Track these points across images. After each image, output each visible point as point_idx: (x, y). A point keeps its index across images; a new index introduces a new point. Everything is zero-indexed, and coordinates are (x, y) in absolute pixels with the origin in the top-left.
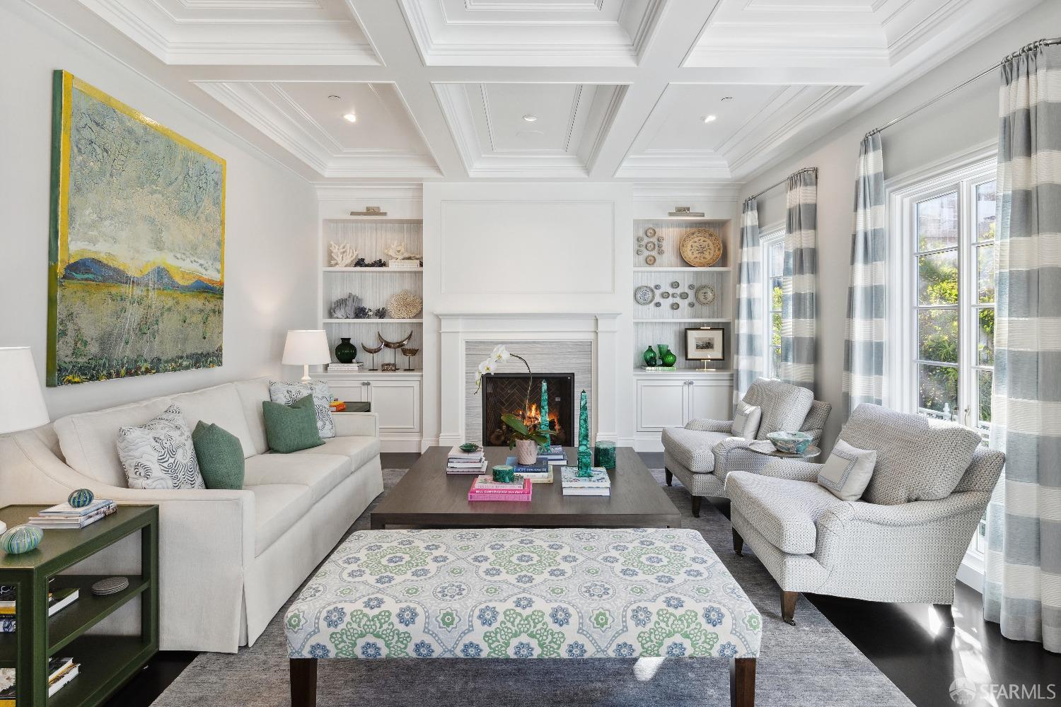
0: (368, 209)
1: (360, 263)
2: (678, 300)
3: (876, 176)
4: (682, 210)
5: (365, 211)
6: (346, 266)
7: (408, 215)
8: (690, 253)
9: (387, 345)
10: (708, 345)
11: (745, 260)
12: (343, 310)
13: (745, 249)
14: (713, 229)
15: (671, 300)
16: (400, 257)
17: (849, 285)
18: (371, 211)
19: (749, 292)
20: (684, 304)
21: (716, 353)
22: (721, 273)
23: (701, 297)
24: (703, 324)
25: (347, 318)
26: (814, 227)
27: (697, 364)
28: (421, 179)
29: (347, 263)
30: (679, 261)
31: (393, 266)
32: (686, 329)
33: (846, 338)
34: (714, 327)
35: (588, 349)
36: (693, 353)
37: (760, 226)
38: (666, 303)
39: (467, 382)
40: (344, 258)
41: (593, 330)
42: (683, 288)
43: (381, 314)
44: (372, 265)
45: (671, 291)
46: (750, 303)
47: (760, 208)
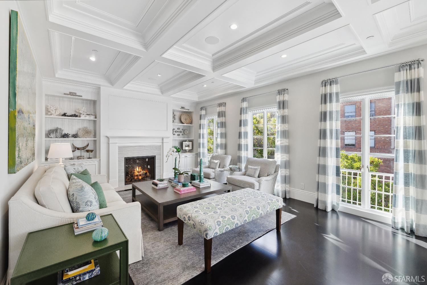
0: (70, 93)
1: (64, 115)
2: (179, 133)
3: (246, 107)
4: (183, 108)
5: (69, 93)
6: (56, 116)
7: (90, 97)
8: (183, 120)
9: (78, 149)
10: (188, 146)
11: (202, 123)
12: (54, 134)
13: (202, 120)
14: (189, 114)
15: (178, 133)
16: (85, 114)
17: (239, 131)
18: (71, 94)
19: (203, 132)
20: (181, 134)
21: (190, 148)
22: (190, 126)
23: (185, 133)
24: (187, 140)
25: (56, 137)
26: (225, 117)
27: (185, 151)
28: (100, 85)
29: (57, 114)
30: (180, 122)
31: (83, 117)
32: (183, 141)
33: (238, 143)
34: (190, 141)
35: (161, 148)
36: (184, 148)
37: (206, 115)
38: (176, 134)
39: (119, 161)
40: (56, 112)
41: (161, 142)
42: (181, 130)
43: (75, 136)
44: (70, 116)
45: (178, 130)
46: (203, 134)
47: (206, 110)
